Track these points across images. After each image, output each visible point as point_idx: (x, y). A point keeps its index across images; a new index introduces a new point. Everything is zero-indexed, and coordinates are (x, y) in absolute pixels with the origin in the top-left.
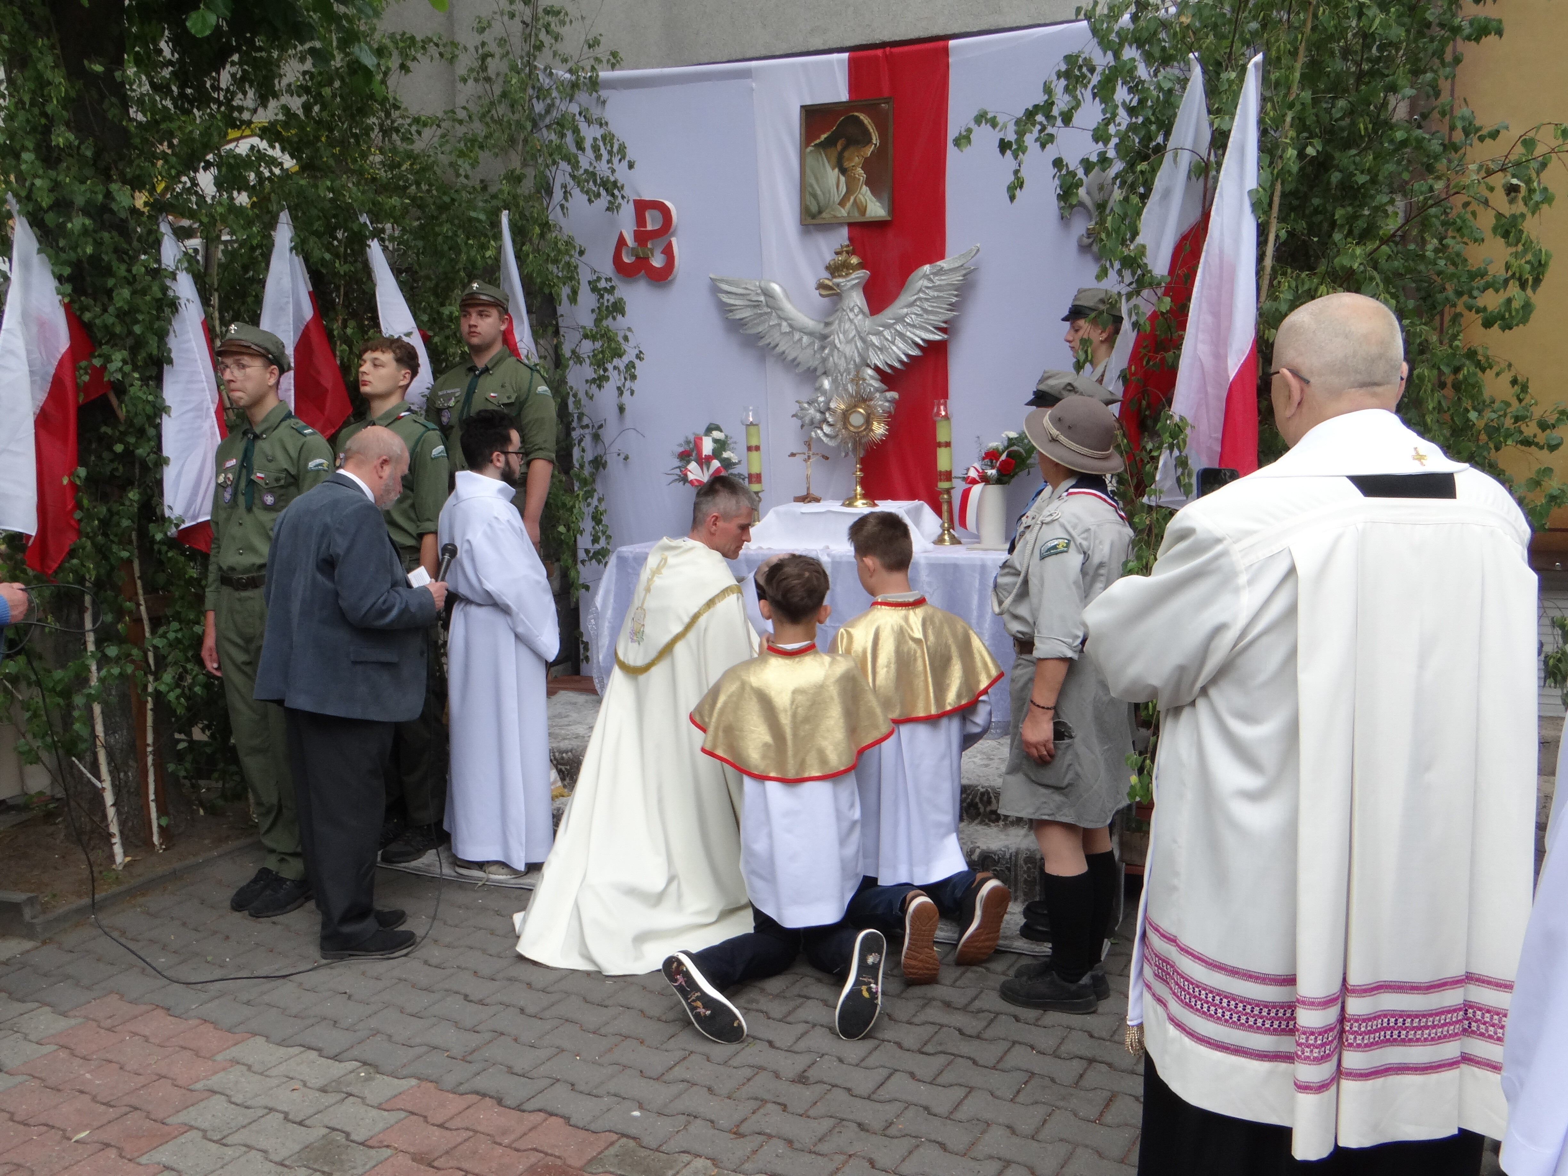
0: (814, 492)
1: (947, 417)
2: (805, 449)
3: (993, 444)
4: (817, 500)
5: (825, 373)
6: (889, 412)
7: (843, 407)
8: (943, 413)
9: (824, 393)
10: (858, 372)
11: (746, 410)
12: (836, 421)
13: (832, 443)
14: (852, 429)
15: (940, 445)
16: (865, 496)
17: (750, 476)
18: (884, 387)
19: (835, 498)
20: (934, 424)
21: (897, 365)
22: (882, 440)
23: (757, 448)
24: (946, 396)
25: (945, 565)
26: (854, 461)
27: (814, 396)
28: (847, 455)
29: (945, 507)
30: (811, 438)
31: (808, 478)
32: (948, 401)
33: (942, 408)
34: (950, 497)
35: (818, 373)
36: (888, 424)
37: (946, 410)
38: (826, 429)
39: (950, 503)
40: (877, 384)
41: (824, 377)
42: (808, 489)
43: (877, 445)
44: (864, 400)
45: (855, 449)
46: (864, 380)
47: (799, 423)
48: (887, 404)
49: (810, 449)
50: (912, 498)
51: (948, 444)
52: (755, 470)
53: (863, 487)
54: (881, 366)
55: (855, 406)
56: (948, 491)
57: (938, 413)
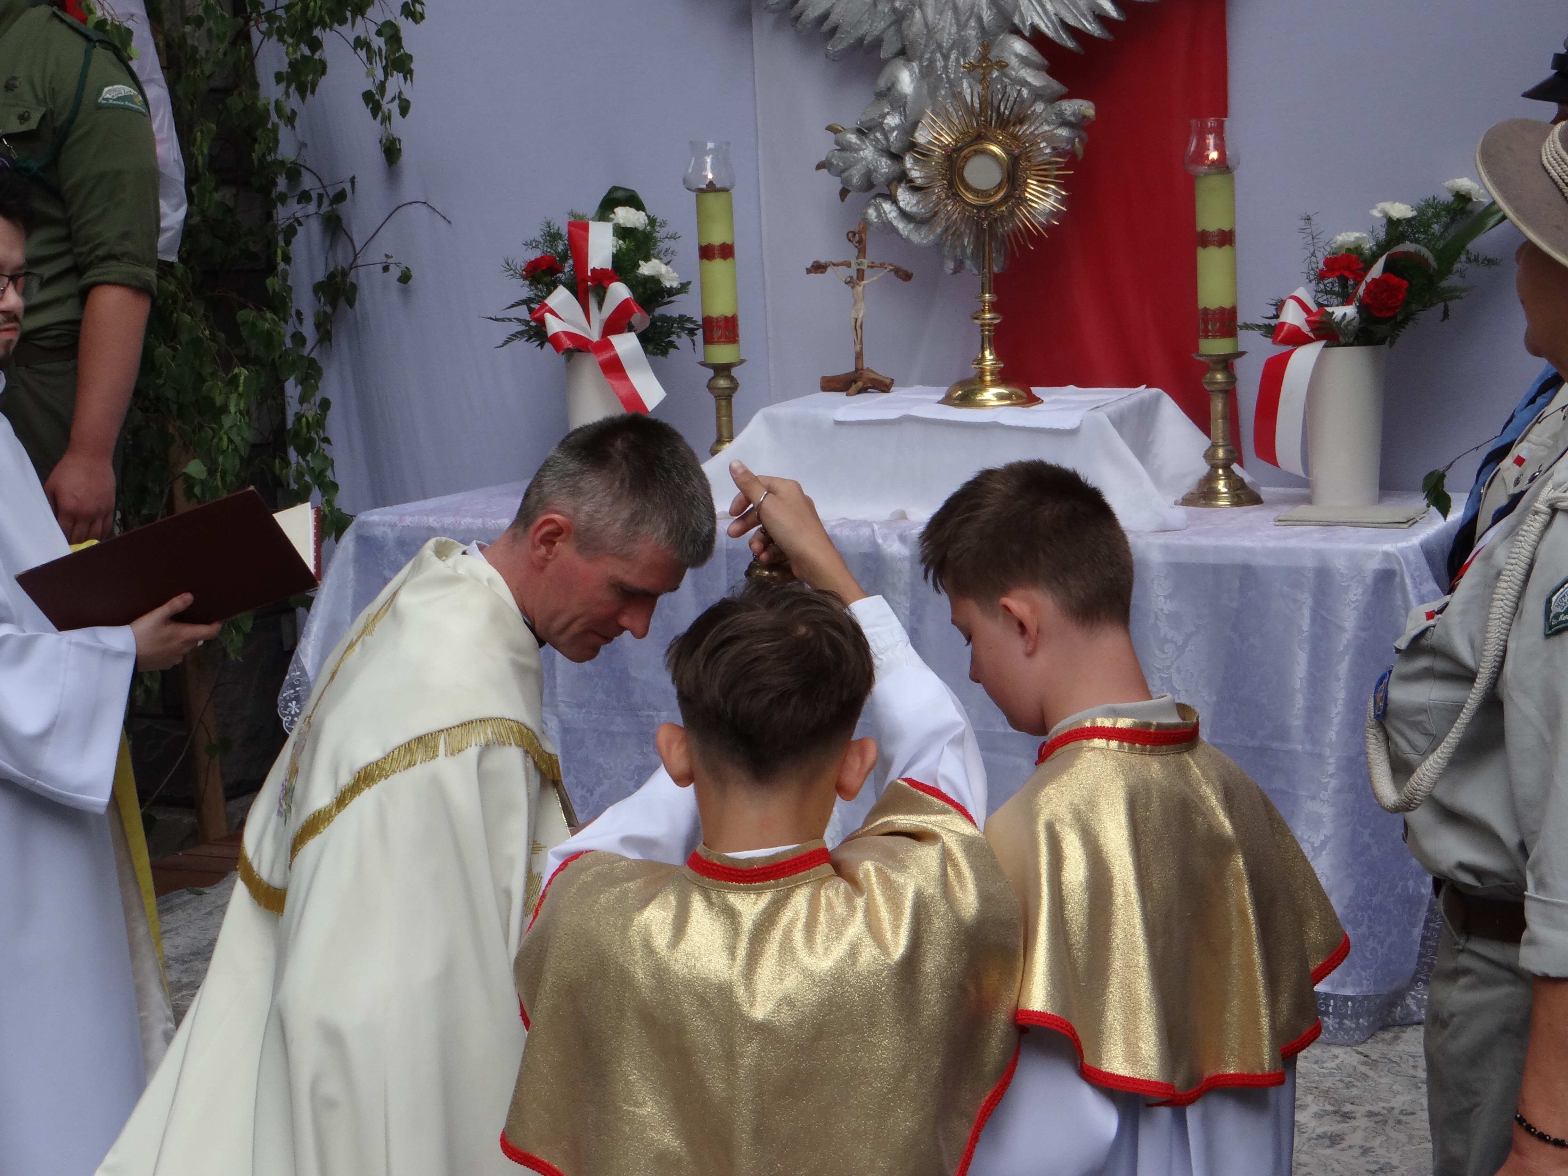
0: (875, 365)
1: (1223, 166)
2: (849, 252)
3: (1348, 237)
4: (883, 386)
5: (903, 53)
6: (1072, 154)
7: (947, 139)
8: (1214, 155)
9: (899, 103)
10: (986, 47)
11: (698, 150)
12: (931, 179)
13: (919, 237)
14: (970, 197)
15: (1204, 239)
16: (1003, 378)
17: (708, 324)
18: (1056, 86)
19: (927, 381)
20: (1190, 183)
21: (1091, 27)
22: (1049, 228)
23: (727, 251)
24: (1220, 108)
25: (1216, 569)
26: (978, 281)
27: (873, 114)
28: (959, 267)
29: (1218, 406)
30: (866, 223)
31: (858, 327)
32: (1229, 124)
33: (1211, 140)
34: (1232, 379)
35: (884, 54)
36: (1065, 183)
37: (1220, 147)
38: (905, 197)
39: (1230, 394)
40: (1036, 79)
41: (900, 62)
42: (859, 356)
43: (1037, 239)
44: (1004, 123)
45: (979, 254)
46: (1003, 66)
47: (837, 184)
48: (1064, 132)
49: (862, 251)
50: (1132, 382)
51: (1226, 238)
52: (720, 308)
53: (999, 355)
54: (1049, 32)
55: (980, 137)
56: (1227, 363)
57: (1201, 154)
